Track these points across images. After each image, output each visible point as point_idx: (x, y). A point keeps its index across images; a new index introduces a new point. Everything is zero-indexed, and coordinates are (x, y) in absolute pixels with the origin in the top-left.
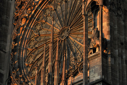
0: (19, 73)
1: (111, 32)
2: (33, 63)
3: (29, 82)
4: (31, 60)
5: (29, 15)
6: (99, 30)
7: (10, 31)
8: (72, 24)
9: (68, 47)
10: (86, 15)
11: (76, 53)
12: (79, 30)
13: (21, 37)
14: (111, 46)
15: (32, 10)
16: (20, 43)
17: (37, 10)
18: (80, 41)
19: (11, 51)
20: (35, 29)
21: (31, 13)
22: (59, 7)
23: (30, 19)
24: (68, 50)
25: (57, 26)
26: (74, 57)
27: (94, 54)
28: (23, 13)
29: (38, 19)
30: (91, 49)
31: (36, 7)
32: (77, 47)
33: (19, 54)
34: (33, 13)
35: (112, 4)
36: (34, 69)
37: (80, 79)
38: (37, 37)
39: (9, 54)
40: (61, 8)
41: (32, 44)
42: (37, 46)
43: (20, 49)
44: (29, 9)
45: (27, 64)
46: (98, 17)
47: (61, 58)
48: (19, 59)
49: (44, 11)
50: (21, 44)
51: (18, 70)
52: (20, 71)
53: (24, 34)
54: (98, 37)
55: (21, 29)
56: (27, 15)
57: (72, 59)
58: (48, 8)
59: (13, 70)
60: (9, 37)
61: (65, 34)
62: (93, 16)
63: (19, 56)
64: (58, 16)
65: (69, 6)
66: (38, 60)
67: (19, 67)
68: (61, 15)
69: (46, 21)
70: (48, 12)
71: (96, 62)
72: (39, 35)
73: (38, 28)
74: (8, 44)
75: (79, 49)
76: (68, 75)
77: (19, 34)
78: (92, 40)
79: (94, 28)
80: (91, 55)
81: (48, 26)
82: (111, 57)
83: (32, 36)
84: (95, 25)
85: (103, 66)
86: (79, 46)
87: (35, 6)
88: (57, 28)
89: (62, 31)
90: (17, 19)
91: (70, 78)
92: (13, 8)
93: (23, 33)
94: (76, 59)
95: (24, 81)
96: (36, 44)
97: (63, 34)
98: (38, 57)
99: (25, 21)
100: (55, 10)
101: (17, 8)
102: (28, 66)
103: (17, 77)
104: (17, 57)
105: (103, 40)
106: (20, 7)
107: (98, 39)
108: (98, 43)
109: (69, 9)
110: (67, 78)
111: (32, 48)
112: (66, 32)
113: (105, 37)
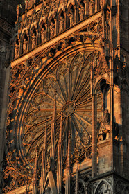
0: (16, 154)
1: (123, 115)
2: (31, 143)
3: (27, 165)
4: (29, 138)
5: (27, 86)
6: (109, 112)
7: (4, 104)
8: (77, 99)
9: (73, 126)
10: (95, 95)
11: (82, 133)
12: (86, 107)
13: (18, 111)
14: (123, 131)
15: (30, 80)
16: (16, 118)
17: (36, 79)
18: (86, 120)
19: (6, 128)
20: (34, 102)
21: (29, 83)
22: (62, 77)
23: (28, 91)
24: (73, 129)
25: (59, 99)
26: (79, 139)
27: (104, 141)
28: (20, 84)
29: (37, 91)
30: (101, 134)
31: (36, 76)
32: (83, 126)
33: (16, 131)
34: (31, 83)
35: (124, 82)
36: (33, 150)
37: (87, 166)
38: (37, 112)
39: (4, 132)
40: (65, 79)
41: (31, 119)
42: (36, 122)
43: (16, 126)
44: (27, 79)
45: (24, 144)
46: (108, 97)
47: (65, 138)
48: (15, 137)
49: (45, 81)
50: (18, 120)
51: (14, 150)
52: (17, 151)
53: (21, 108)
54: (109, 121)
55: (18, 101)
56: (25, 86)
57: (78, 140)
58: (49, 78)
59: (9, 151)
60: (4, 111)
61: (70, 110)
62: (102, 95)
63: (15, 134)
64: (61, 88)
65: (74, 77)
66: (37, 139)
67: (15, 147)
68: (64, 87)
69: (47, 93)
70: (49, 82)
71: (107, 151)
72: (39, 110)
73: (37, 100)
74: (3, 119)
75: (85, 129)
76: (73, 161)
77: (15, 109)
78: (102, 124)
79: (104, 109)
80: (101, 142)
81: (49, 99)
82: (124, 145)
83: (31, 110)
84: (105, 106)
85: (114, 155)
86: (86, 125)
87: (34, 75)
88: (60, 102)
89: (66, 106)
90: (13, 90)
91: (76, 164)
92: (8, 77)
93: (19, 106)
94: (82, 141)
95: (22, 164)
96: (35, 120)
97: (67, 110)
98: (37, 136)
99: (22, 93)
100: (58, 81)
101: (13, 77)
102: (26, 146)
103: (13, 159)
104: (13, 135)
105: (115, 124)
106: (17, 75)
107: (109, 124)
108: (109, 128)
109: (73, 80)
110: (72, 164)
111: (30, 124)
112: (70, 107)
113: (117, 121)
